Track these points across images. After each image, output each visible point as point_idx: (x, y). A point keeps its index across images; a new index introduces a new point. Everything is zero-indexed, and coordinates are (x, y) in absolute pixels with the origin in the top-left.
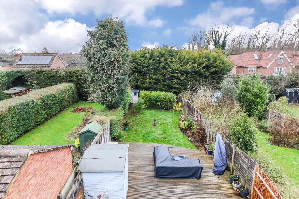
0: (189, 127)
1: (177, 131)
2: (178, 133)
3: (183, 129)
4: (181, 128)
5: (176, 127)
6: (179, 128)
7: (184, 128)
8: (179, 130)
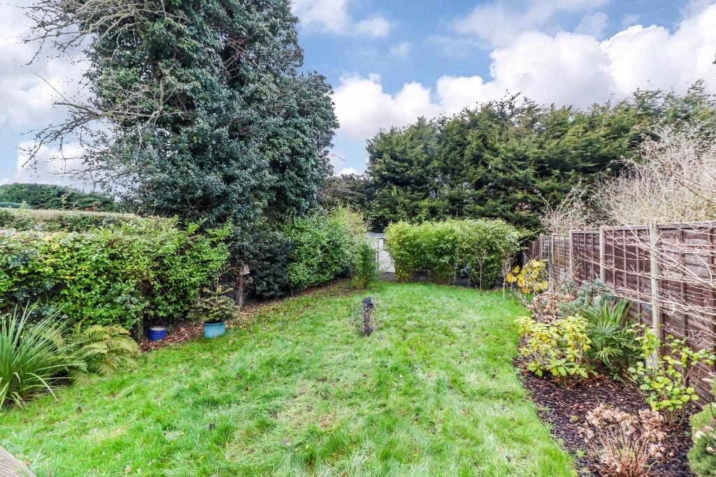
0: (601, 366)
1: (491, 384)
2: (491, 412)
3: (547, 373)
4: (531, 366)
5: (493, 356)
6: (516, 363)
7: (558, 367)
8: (510, 380)
